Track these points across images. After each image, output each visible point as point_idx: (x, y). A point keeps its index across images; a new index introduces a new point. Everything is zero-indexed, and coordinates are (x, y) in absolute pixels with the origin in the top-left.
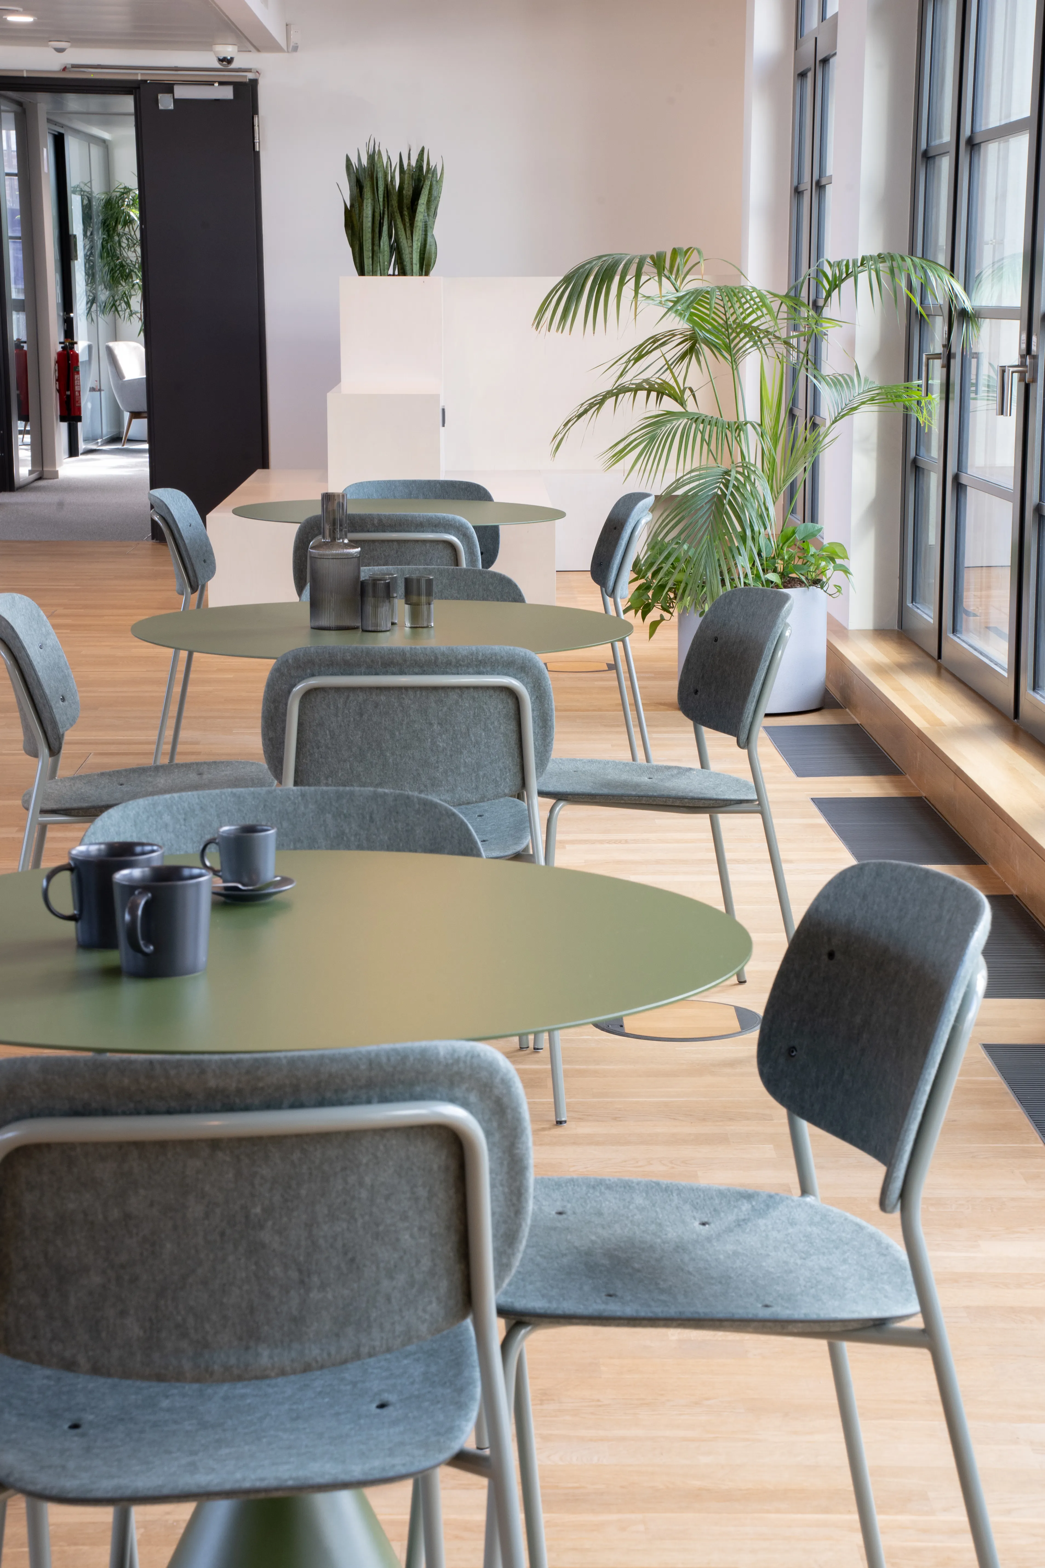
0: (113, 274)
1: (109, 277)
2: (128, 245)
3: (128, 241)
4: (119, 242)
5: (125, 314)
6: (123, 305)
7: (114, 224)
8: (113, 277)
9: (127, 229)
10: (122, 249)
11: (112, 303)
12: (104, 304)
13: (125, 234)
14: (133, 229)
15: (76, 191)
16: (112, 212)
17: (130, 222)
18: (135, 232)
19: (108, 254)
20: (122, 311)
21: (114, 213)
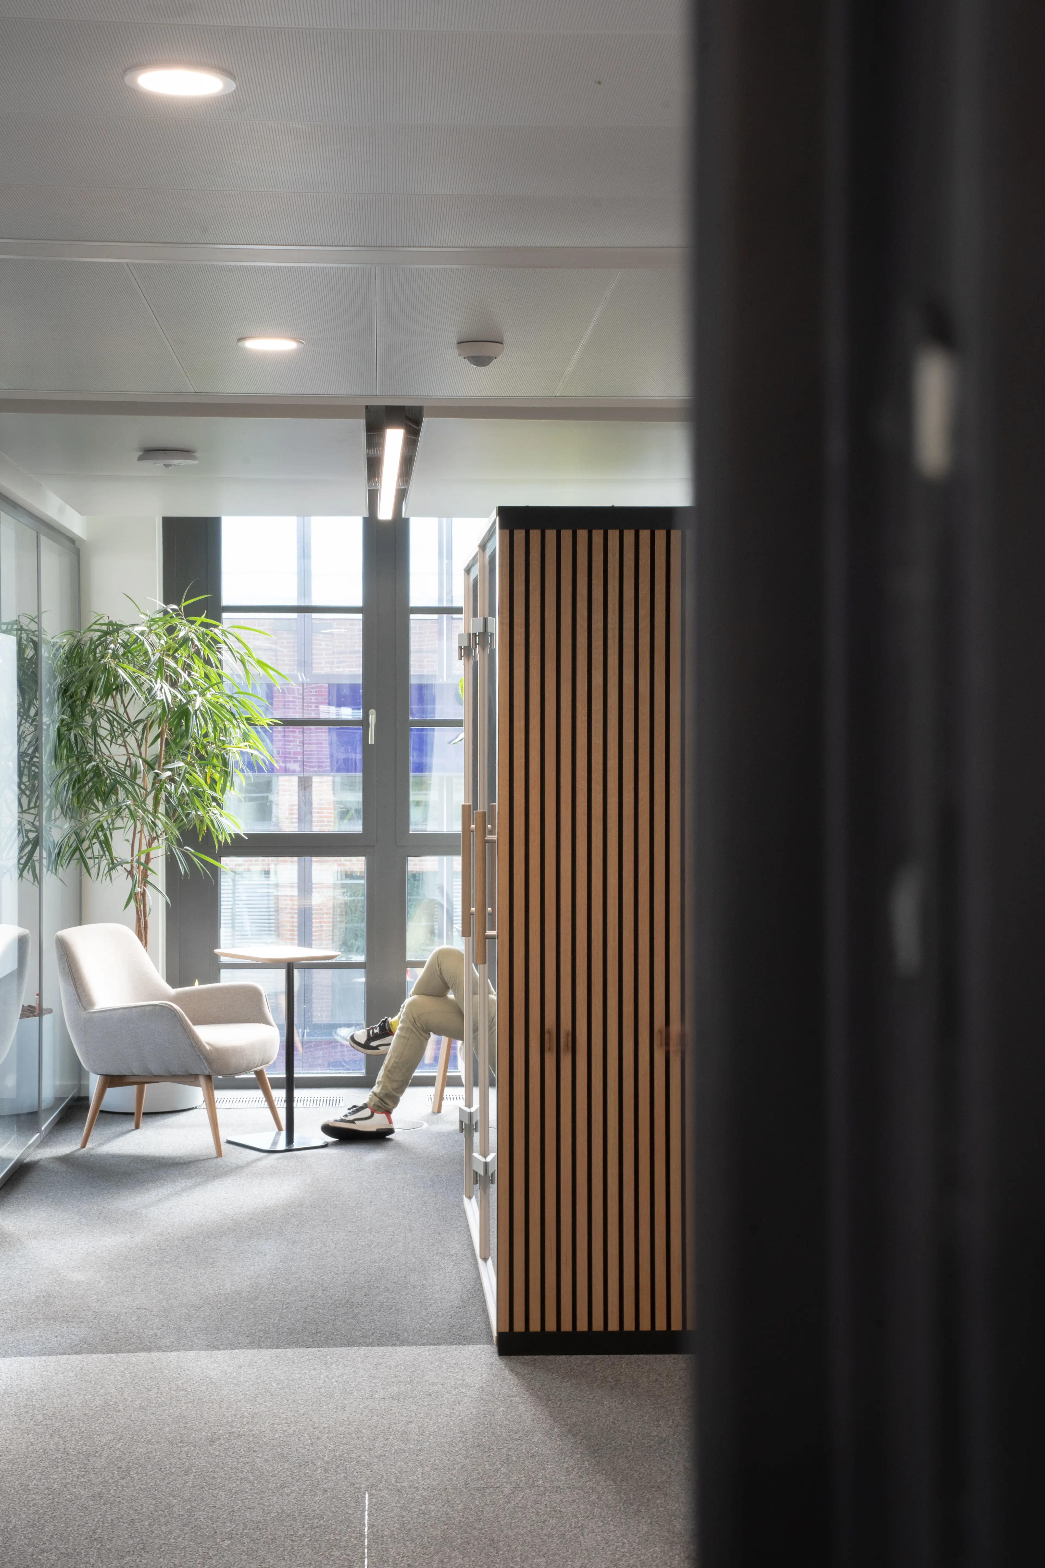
0: (80, 788)
1: (70, 792)
2: (112, 732)
3: (112, 726)
4: (94, 727)
5: (99, 863)
6: (97, 847)
7: (84, 693)
8: (77, 795)
9: (110, 702)
10: (99, 740)
11: (74, 845)
12: (57, 850)
13: (106, 711)
14: (122, 702)
15: (12, 629)
16: (83, 668)
17: (116, 689)
18: (125, 708)
19: (70, 749)
20: (94, 858)
21: (87, 670)
